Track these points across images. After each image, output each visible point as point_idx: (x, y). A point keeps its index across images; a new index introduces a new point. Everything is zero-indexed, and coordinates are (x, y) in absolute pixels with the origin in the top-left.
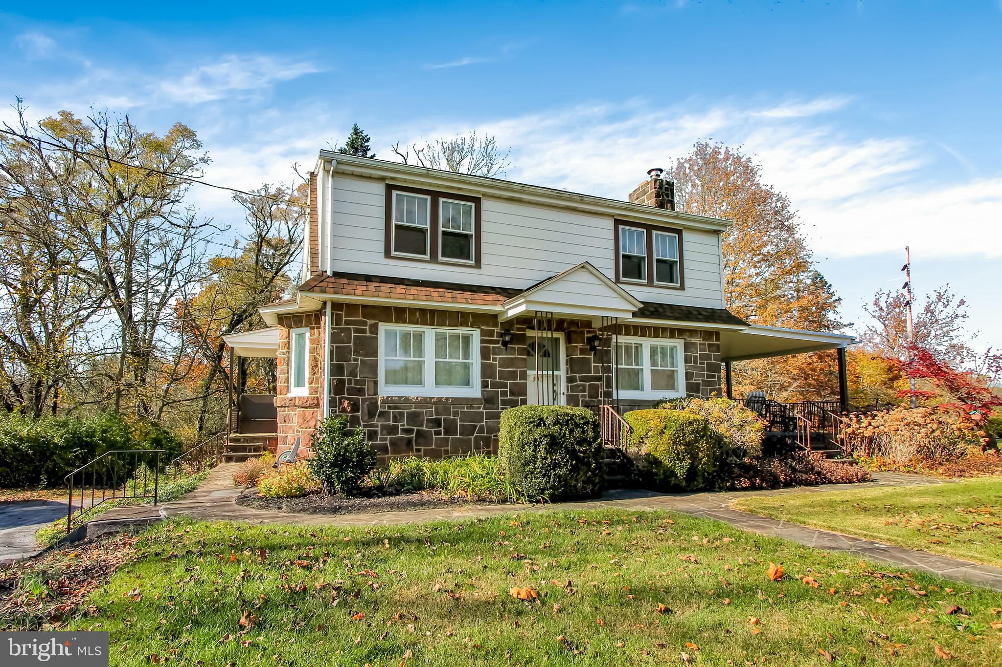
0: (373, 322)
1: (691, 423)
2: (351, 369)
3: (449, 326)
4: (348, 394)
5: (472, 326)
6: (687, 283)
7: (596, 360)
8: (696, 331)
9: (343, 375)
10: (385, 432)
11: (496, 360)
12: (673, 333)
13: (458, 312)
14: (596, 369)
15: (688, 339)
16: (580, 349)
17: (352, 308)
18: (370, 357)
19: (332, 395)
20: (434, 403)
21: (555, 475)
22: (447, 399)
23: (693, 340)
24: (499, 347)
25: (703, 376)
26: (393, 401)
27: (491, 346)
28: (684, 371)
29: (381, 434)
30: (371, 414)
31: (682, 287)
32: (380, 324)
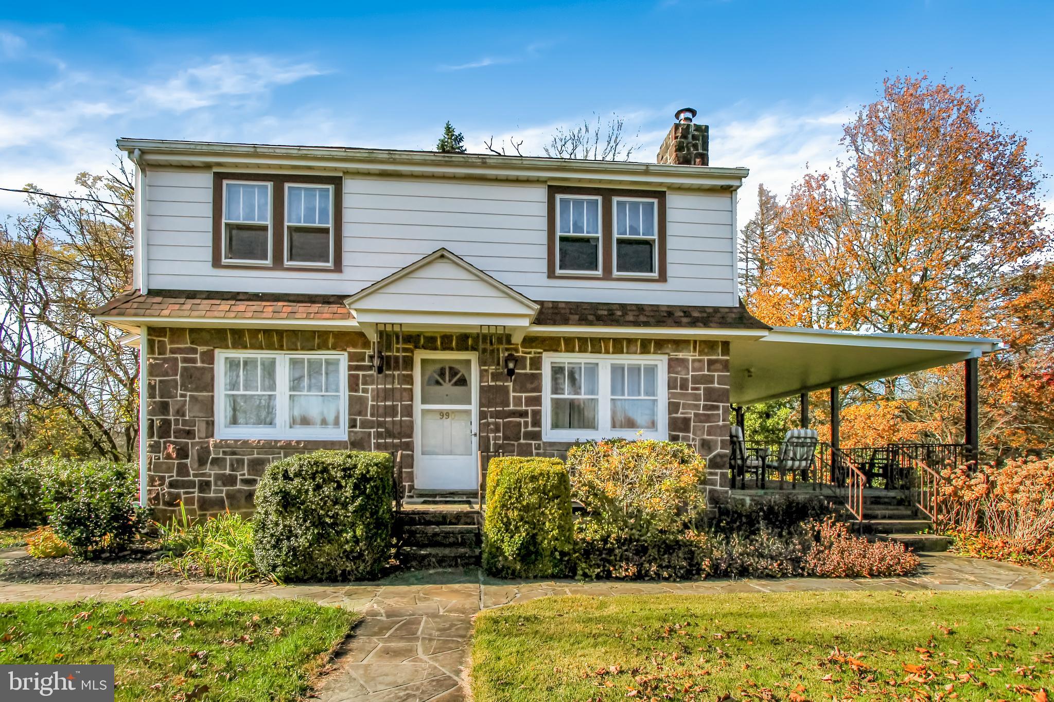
0: (205, 348)
1: (533, 478)
2: (177, 407)
3: (302, 349)
4: (175, 437)
5: (334, 348)
6: (671, 271)
7: (517, 388)
8: (687, 342)
9: (168, 415)
10: (219, 483)
11: (369, 392)
12: (645, 346)
13: (314, 332)
14: (518, 401)
15: (674, 354)
16: (492, 374)
17: (176, 332)
18: (201, 391)
19: (155, 439)
20: (281, 448)
21: (289, 547)
22: (298, 442)
23: (681, 355)
24: (372, 375)
25: (697, 407)
26: (228, 446)
27: (361, 373)
28: (667, 401)
29: (216, 485)
30: (202, 462)
31: (663, 278)
32: (217, 351)
